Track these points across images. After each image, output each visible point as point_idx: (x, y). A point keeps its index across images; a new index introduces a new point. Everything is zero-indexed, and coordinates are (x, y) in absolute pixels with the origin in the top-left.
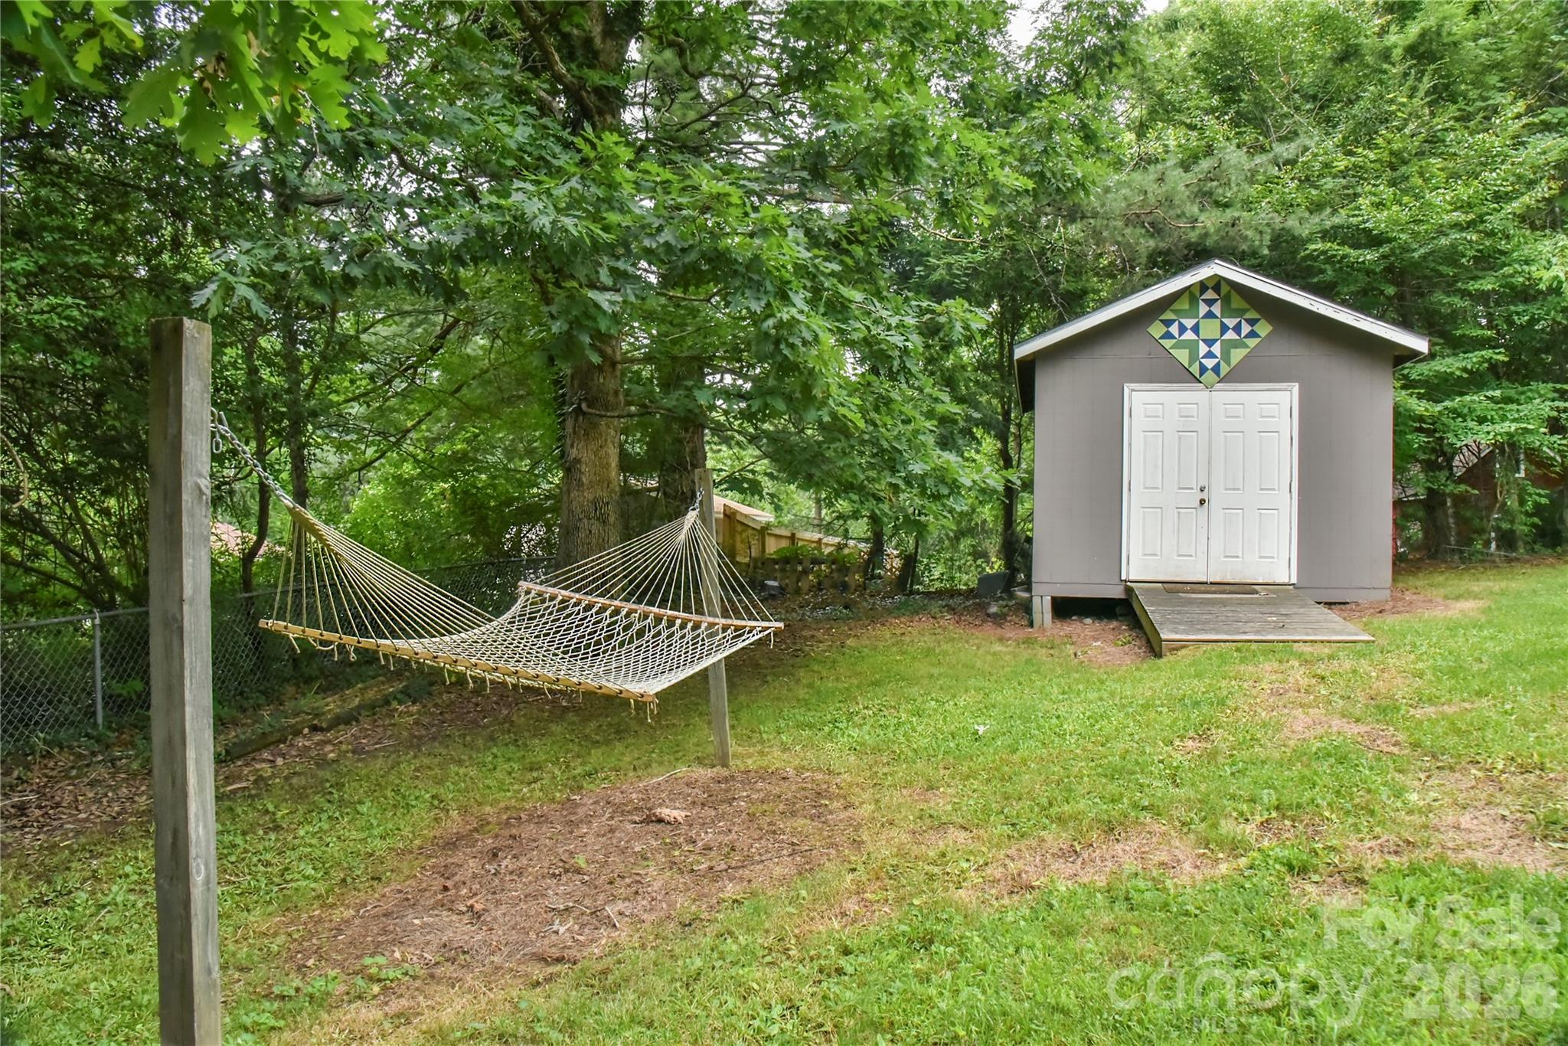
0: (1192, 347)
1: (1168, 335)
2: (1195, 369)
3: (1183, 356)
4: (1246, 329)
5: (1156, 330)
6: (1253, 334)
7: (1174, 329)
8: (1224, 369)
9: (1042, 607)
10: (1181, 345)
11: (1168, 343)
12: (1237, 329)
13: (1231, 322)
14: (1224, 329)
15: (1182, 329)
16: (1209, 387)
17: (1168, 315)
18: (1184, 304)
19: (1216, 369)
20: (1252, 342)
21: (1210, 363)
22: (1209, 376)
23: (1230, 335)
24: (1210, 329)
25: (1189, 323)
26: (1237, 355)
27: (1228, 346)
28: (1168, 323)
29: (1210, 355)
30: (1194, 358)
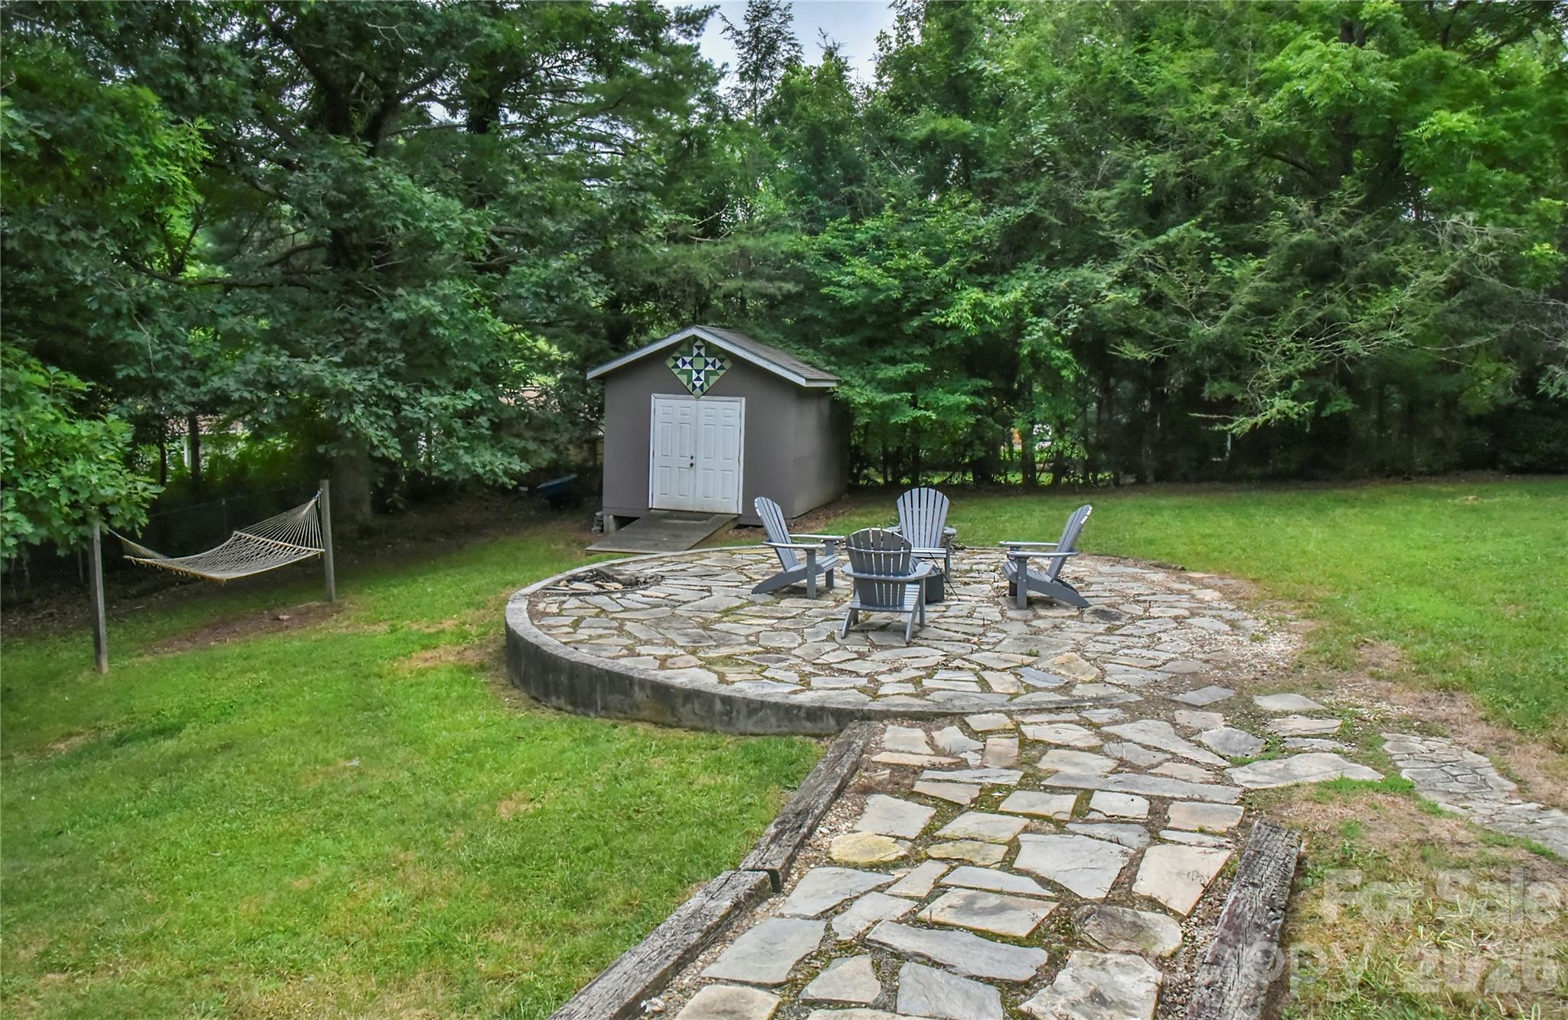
0: (689, 373)
1: (677, 366)
2: (690, 387)
3: (684, 379)
4: (718, 364)
5: (670, 363)
6: (721, 368)
7: (680, 363)
8: (706, 387)
9: (609, 521)
10: (683, 372)
11: (676, 371)
12: (714, 364)
13: (710, 360)
14: (707, 364)
15: (684, 363)
16: (698, 398)
17: (677, 355)
18: (684, 348)
19: (702, 387)
20: (721, 372)
21: (698, 384)
22: (698, 390)
23: (710, 368)
24: (699, 364)
25: (688, 359)
26: (713, 379)
27: (708, 374)
28: (676, 359)
29: (698, 379)
30: (690, 380)
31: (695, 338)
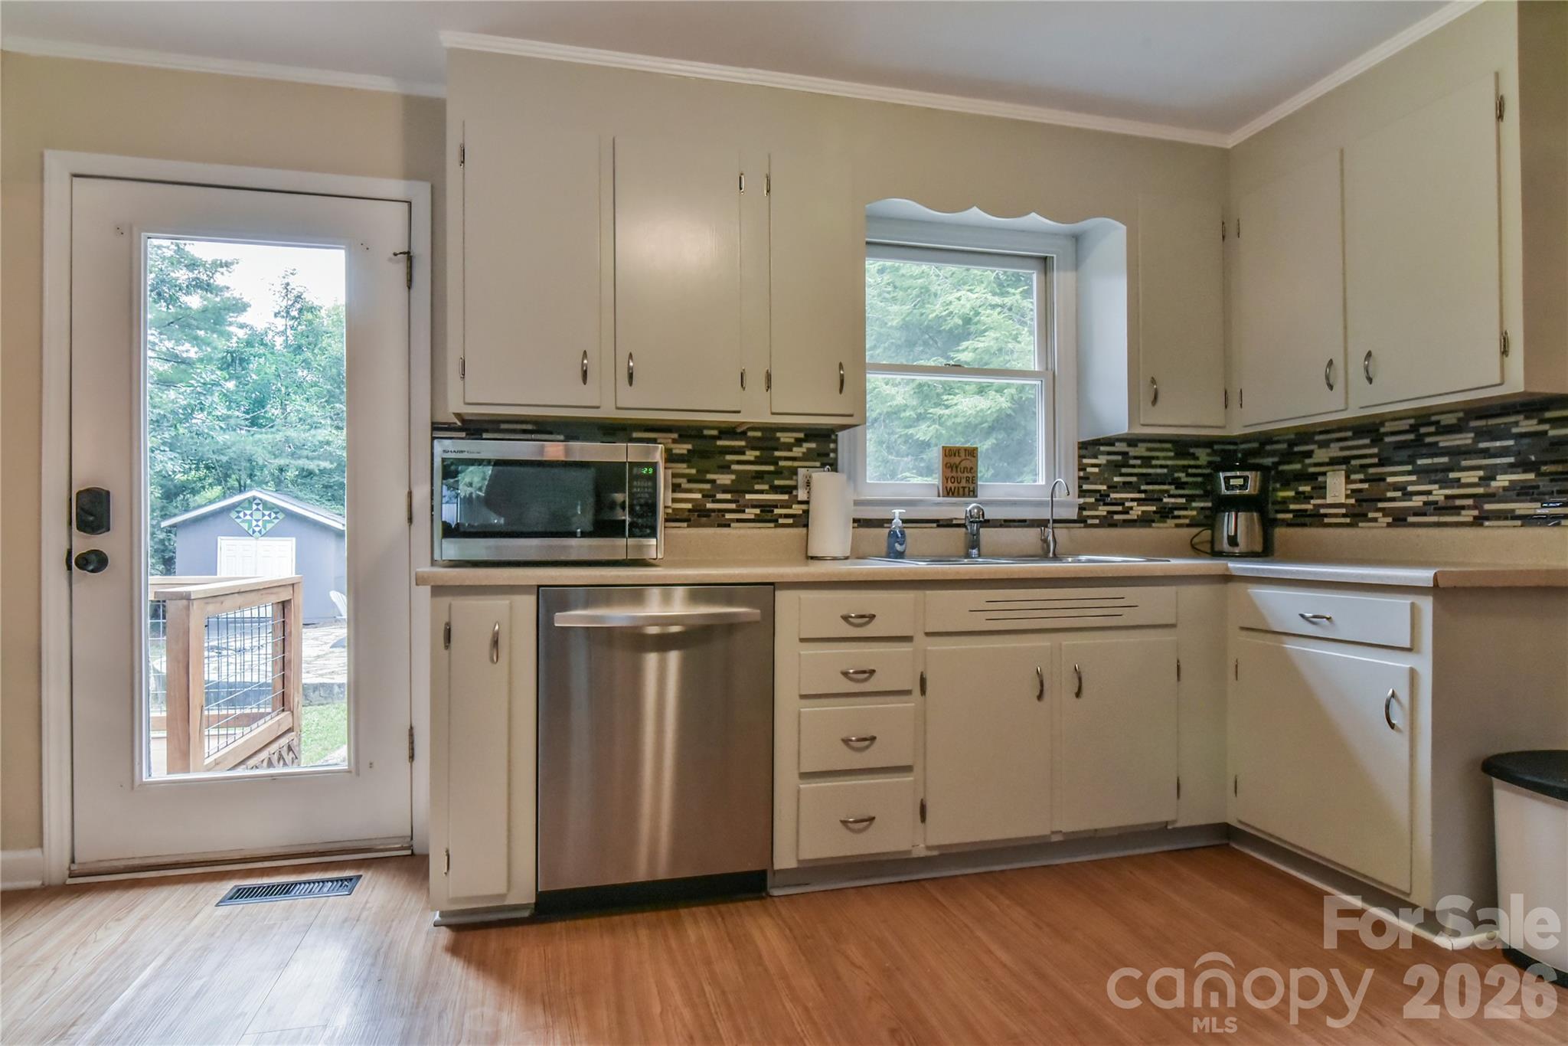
0: (250, 522)
1: (239, 517)
2: (251, 532)
3: (245, 526)
4: (273, 515)
5: (233, 515)
6: (276, 518)
7: (241, 515)
8: (263, 532)
10: (244, 521)
11: (238, 521)
12: (270, 515)
13: (267, 513)
14: (264, 515)
15: (245, 515)
16: (257, 539)
17: (239, 509)
18: (245, 505)
19: (260, 532)
20: (276, 521)
21: (257, 529)
22: (257, 534)
23: (266, 518)
24: (258, 515)
25: (248, 512)
26: (269, 526)
27: (265, 522)
28: (238, 512)
29: (257, 526)
30: (250, 527)
31: (255, 498)
